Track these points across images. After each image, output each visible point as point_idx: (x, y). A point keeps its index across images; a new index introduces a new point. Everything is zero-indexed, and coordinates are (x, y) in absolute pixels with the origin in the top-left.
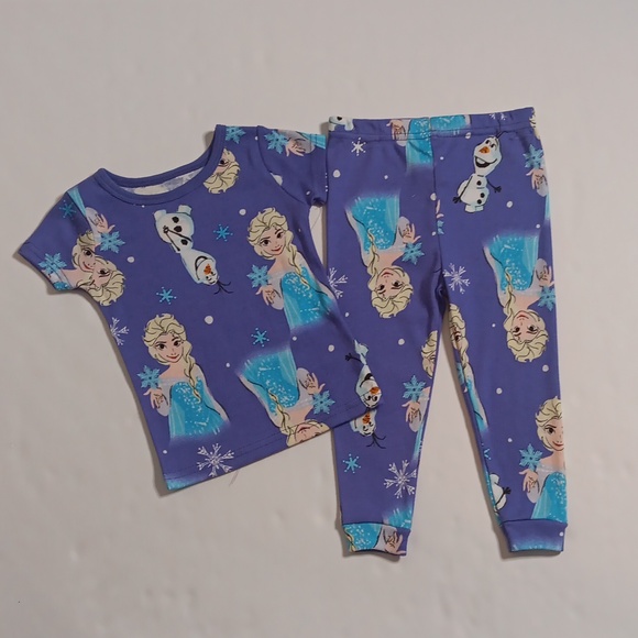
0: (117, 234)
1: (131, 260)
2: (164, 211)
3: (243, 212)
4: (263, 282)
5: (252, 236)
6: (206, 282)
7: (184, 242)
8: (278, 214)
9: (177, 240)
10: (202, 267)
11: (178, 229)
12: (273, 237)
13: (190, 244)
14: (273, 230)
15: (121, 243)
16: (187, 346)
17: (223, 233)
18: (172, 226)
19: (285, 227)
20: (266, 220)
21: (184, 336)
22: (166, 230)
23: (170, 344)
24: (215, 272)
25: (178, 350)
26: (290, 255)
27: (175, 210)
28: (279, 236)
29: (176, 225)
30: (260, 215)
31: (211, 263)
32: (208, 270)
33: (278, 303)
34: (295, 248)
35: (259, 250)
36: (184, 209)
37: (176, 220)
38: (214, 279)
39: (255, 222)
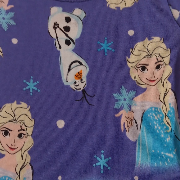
0: (12, 14)
1: (15, 41)
2: (61, 9)
3: (131, 33)
4: (126, 106)
5: (132, 58)
6: (73, 86)
7: (68, 43)
8: (164, 46)
9: (62, 38)
10: (75, 71)
11: (67, 29)
12: (152, 67)
13: (72, 46)
14: (154, 59)
15: (12, 23)
16: (29, 142)
17: (106, 46)
18: (63, 24)
19: (167, 60)
20: (151, 48)
21: (30, 131)
22: (56, 26)
23: (14, 134)
24: (85, 80)
25: (19, 143)
26: (162, 91)
27: (70, 10)
28: (158, 67)
29: (66, 24)
30: (146, 41)
31: (85, 70)
32: (79, 76)
33: (133, 134)
34: (170, 85)
35: (134, 73)
36: (79, 12)
37: (68, 20)
38: (82, 86)
39: (140, 46)
